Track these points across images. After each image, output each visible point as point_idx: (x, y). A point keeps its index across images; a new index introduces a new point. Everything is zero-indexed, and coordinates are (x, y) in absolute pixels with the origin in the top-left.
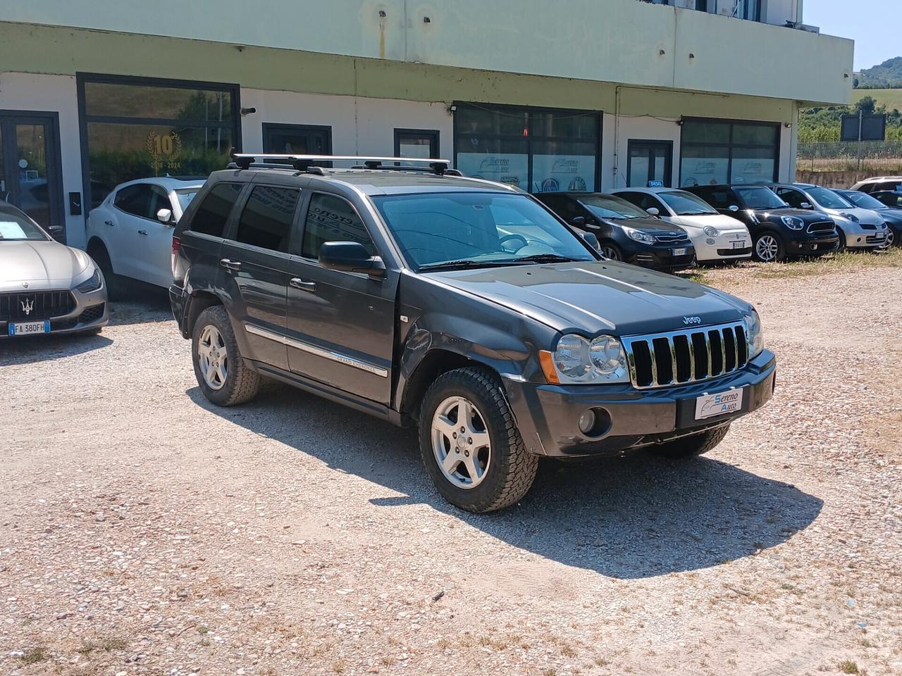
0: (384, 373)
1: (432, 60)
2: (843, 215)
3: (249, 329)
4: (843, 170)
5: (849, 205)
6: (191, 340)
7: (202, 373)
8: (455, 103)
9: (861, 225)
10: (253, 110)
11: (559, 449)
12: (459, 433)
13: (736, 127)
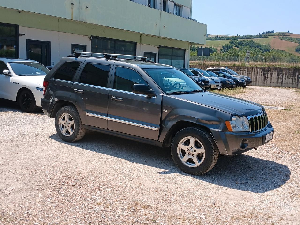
0: (156, 129)
1: (88, 21)
2: (210, 78)
3: (87, 114)
4: (197, 65)
5: (210, 76)
6: (54, 119)
7: (60, 131)
8: (92, 36)
9: (215, 82)
10: (24, 35)
11: (231, 153)
12: (190, 149)
13: (174, 50)
